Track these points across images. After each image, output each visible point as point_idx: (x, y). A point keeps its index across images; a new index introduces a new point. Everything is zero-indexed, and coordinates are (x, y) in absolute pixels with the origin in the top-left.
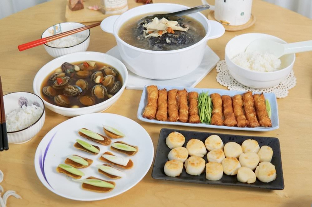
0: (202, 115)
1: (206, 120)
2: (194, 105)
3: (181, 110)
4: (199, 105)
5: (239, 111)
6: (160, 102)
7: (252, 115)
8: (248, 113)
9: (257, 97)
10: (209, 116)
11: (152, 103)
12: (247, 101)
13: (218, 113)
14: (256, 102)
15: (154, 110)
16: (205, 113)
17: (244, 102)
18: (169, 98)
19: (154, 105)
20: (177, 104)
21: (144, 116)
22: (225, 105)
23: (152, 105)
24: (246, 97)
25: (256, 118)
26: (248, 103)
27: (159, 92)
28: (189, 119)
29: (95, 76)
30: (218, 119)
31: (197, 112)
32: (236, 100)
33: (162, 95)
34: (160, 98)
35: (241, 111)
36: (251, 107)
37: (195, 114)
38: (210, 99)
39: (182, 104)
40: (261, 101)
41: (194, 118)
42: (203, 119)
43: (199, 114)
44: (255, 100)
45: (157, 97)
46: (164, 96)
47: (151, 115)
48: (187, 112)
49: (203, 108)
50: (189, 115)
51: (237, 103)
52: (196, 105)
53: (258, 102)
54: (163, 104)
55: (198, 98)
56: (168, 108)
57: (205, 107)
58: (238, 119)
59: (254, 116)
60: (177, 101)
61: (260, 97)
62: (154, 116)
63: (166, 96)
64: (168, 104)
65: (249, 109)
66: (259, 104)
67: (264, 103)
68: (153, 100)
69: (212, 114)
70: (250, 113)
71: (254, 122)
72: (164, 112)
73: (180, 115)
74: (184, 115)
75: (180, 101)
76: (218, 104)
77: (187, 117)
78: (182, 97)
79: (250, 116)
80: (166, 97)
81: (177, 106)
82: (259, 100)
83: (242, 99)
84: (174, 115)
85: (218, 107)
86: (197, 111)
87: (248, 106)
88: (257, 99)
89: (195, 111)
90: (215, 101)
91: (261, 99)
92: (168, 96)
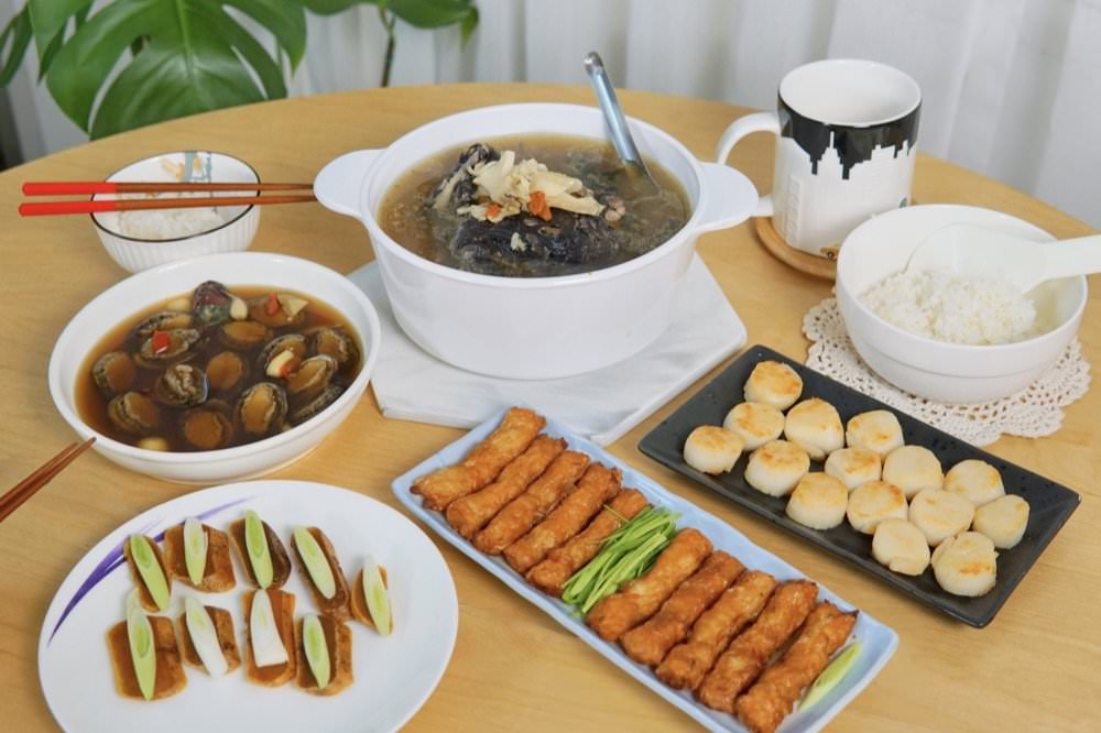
29: (275, 349)
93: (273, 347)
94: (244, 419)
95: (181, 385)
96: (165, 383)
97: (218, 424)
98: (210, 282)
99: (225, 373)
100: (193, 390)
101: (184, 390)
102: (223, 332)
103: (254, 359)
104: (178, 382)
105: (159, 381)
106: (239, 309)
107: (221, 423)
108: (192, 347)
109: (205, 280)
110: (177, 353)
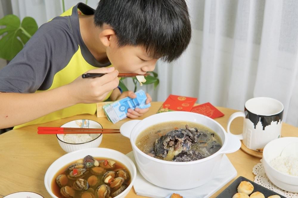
29: (107, 175)
93: (106, 174)
94: (98, 195)
95: (81, 184)
96: (76, 184)
97: (91, 196)
98: (89, 156)
99: (93, 181)
100: (84, 186)
101: (82, 186)
102: (92, 170)
103: (101, 178)
104: (80, 184)
105: (74, 183)
106: (97, 163)
107: (92, 195)
108: (84, 173)
109: (87, 155)
110: (79, 175)
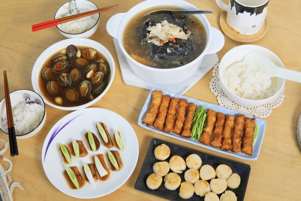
0: (194, 131)
1: (196, 136)
2: (190, 119)
3: (177, 122)
4: (194, 120)
5: (227, 134)
6: (161, 110)
7: (237, 141)
8: (236, 137)
9: (248, 121)
10: (199, 133)
11: (153, 109)
12: (238, 124)
13: (208, 132)
14: (246, 126)
15: (153, 118)
16: (197, 129)
17: (235, 123)
18: (170, 106)
19: (155, 112)
20: (176, 114)
21: (143, 123)
22: (217, 125)
23: (153, 112)
24: (238, 120)
25: (240, 145)
26: (238, 127)
27: (163, 98)
28: (182, 132)
30: (206, 139)
31: (190, 128)
32: (229, 121)
33: (165, 102)
34: (162, 104)
35: (230, 134)
36: (239, 132)
37: (188, 129)
38: (205, 115)
39: (179, 115)
40: (250, 126)
41: (186, 133)
42: (194, 135)
43: (191, 129)
44: (246, 124)
45: (160, 104)
46: (166, 104)
47: (150, 123)
48: (182, 125)
49: (197, 124)
50: (183, 129)
51: (228, 124)
52: (191, 119)
53: (248, 127)
54: (163, 113)
55: (195, 112)
56: (166, 117)
57: (199, 124)
58: (224, 142)
59: (239, 142)
60: (176, 111)
61: (251, 123)
62: (152, 123)
63: (168, 103)
64: (167, 113)
65: (237, 134)
66: (248, 129)
67: (252, 129)
68: (155, 106)
69: (203, 132)
70: (237, 138)
71: (237, 148)
72: (162, 121)
73: (175, 127)
74: (178, 128)
75: (178, 112)
76: (211, 122)
77: (180, 130)
78: (181, 108)
79: (235, 141)
80: (167, 105)
81: (175, 116)
82: (249, 126)
83: (235, 121)
84: (169, 126)
85: (210, 125)
86: (191, 126)
87: (237, 129)
88: (248, 123)
89: (189, 126)
90: (209, 118)
91: (251, 125)
92: (169, 104)
93: (88, 68)
94: (81, 92)
96: (60, 79)
97: (74, 93)
98: (71, 45)
99: (75, 76)
100: (68, 81)
101: (66, 82)
102: (76, 62)
103: (84, 70)
104: (63, 79)
105: (58, 78)
106: (79, 54)
107: (75, 92)
108: (66, 67)
109: (69, 44)
110: (62, 69)
